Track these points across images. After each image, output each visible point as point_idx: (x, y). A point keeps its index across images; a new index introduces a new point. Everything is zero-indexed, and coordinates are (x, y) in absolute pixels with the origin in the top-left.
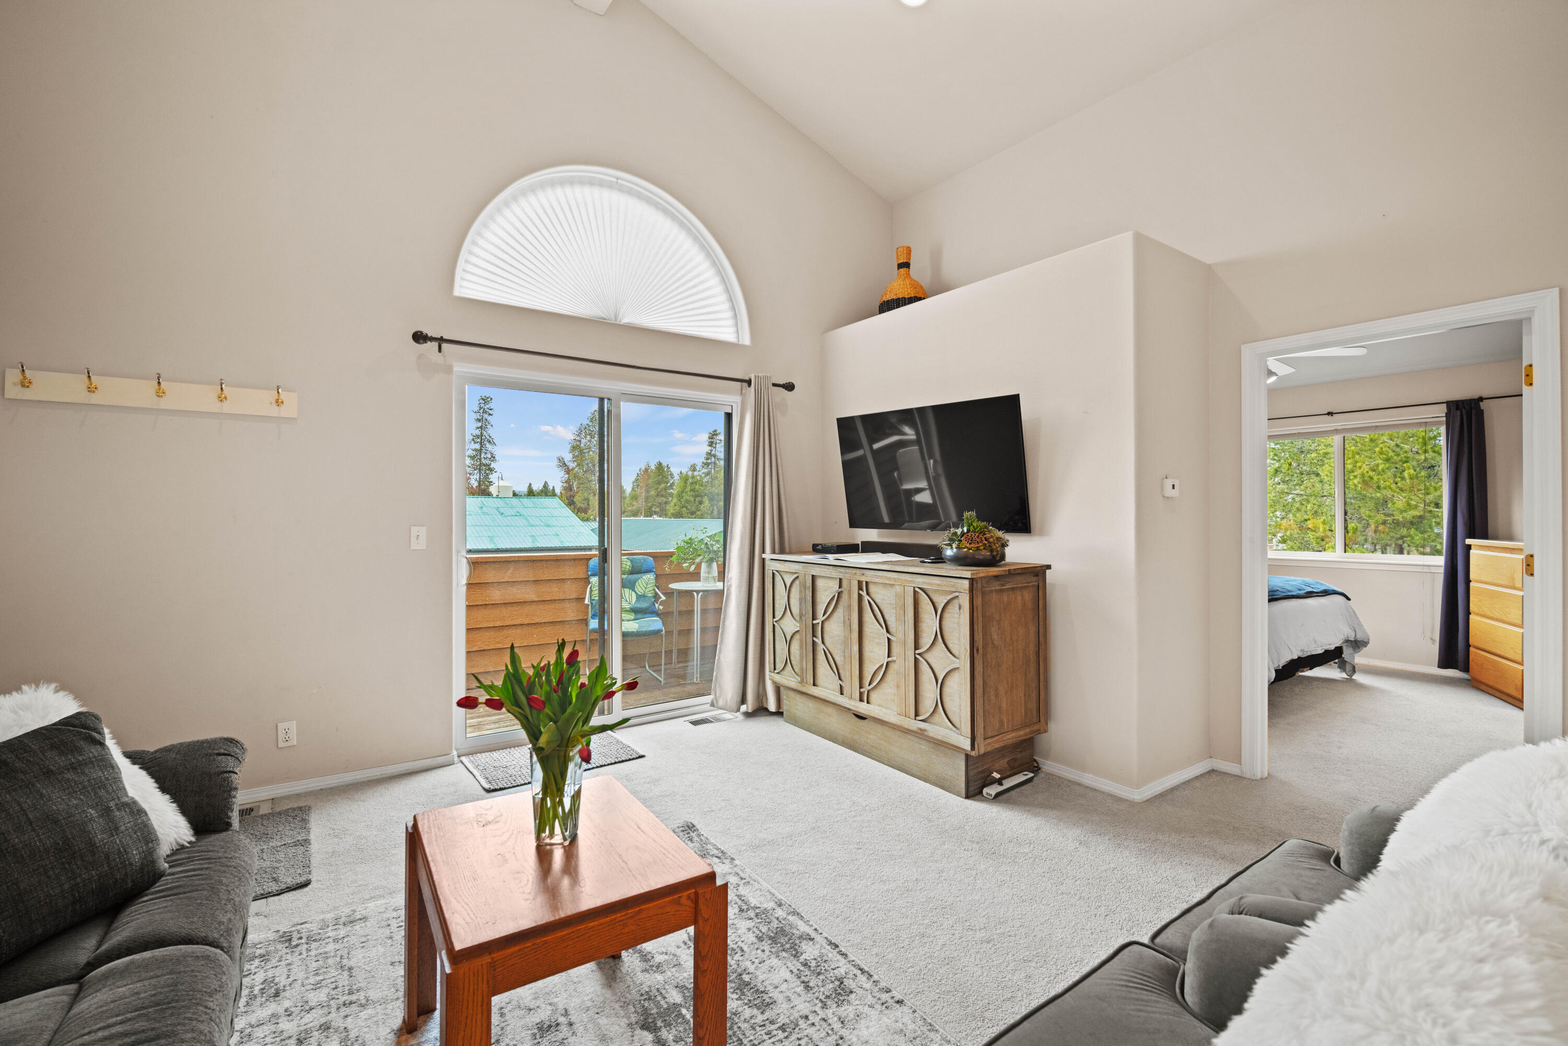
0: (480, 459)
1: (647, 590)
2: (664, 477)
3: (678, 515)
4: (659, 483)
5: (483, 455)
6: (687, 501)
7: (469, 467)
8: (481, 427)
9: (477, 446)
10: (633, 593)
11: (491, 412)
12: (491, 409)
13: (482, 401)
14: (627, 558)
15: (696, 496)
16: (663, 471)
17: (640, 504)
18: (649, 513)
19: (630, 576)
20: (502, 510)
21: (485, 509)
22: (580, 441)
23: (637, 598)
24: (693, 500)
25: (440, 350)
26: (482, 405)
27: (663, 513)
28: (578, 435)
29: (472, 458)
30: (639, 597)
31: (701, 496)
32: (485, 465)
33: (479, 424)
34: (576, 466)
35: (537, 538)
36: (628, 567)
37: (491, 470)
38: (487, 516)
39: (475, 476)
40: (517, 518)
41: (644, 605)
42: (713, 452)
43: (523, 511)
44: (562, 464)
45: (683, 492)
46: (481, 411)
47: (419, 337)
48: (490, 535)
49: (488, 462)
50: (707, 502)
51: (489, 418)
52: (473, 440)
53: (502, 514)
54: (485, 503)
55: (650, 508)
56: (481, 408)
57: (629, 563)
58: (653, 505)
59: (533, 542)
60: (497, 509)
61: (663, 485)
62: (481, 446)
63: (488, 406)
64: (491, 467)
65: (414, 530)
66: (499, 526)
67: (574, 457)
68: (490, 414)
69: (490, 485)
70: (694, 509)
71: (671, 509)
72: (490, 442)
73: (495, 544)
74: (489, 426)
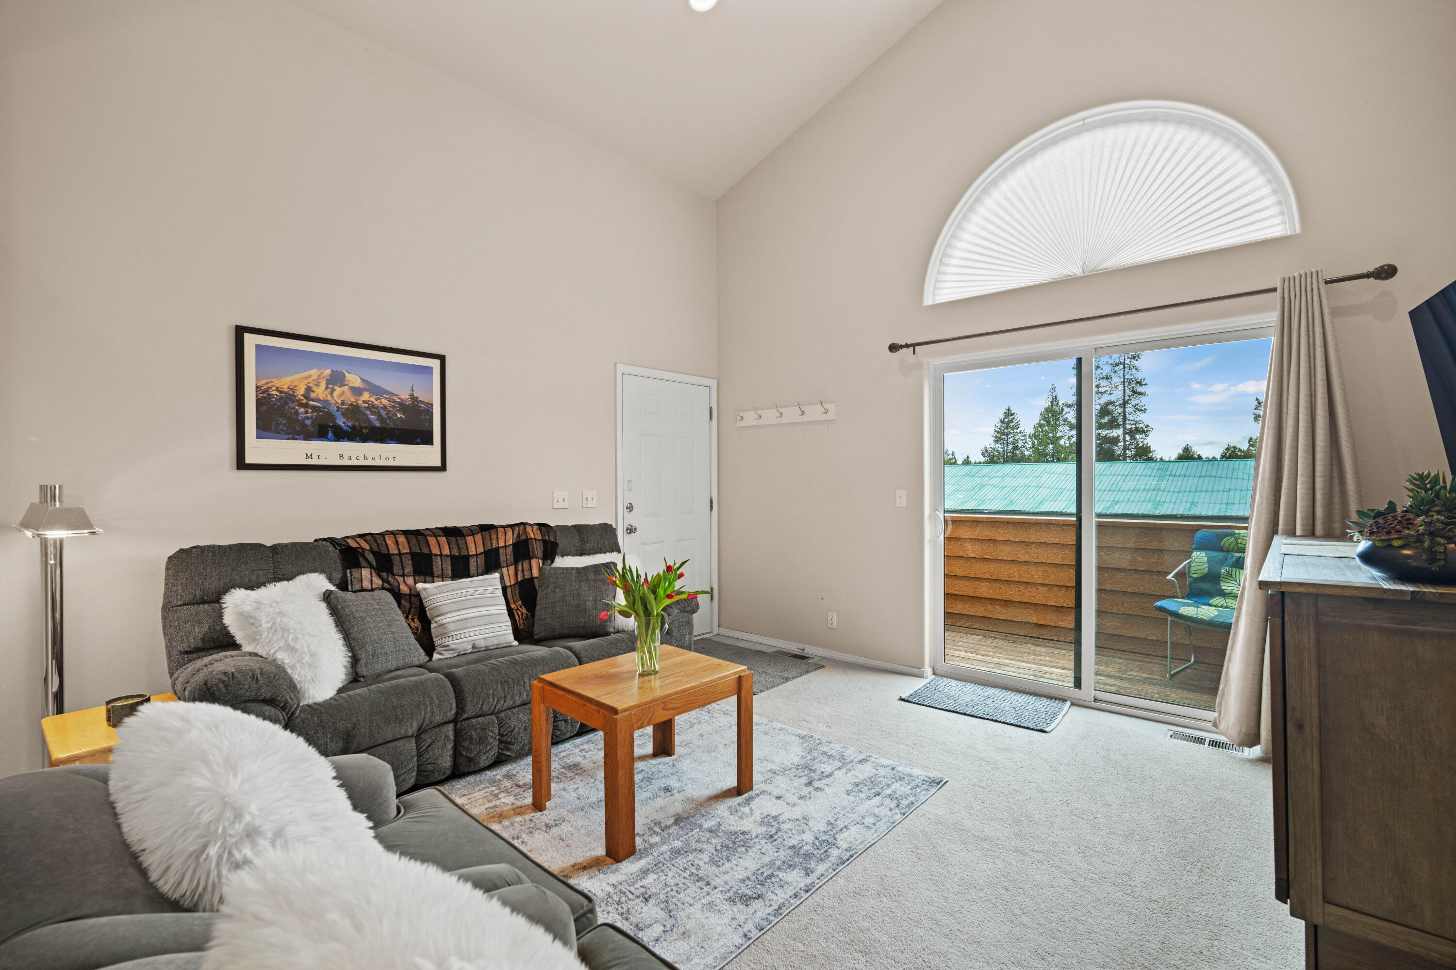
25: (914, 353)
47: (894, 348)
65: (898, 492)
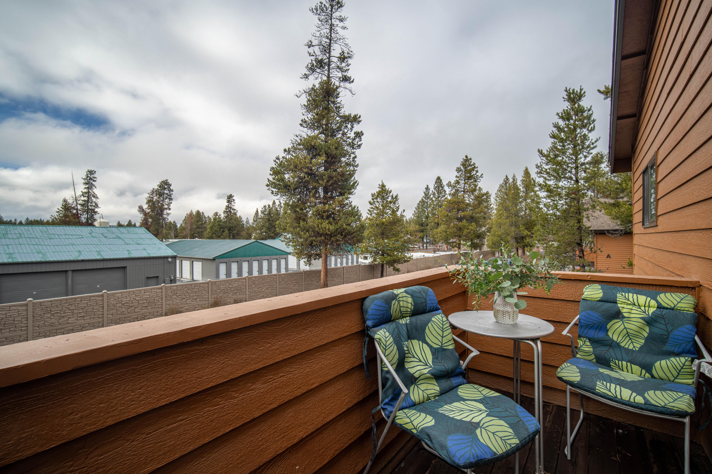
0: (88, 206)
1: (445, 340)
2: (200, 218)
3: (211, 238)
4: (198, 221)
5: (89, 204)
6: (216, 231)
7: (80, 210)
8: (88, 188)
9: (86, 199)
10: (425, 345)
11: (95, 179)
12: (95, 178)
13: (88, 173)
14: (406, 292)
15: (221, 228)
16: (200, 215)
17: (188, 232)
18: (193, 237)
19: (414, 319)
20: (106, 235)
21: (93, 234)
22: (153, 198)
23: (433, 354)
24: (219, 230)
26: (89, 175)
27: (201, 236)
28: (152, 195)
29: (82, 205)
30: (435, 352)
31: (224, 228)
32: (92, 210)
33: (87, 186)
34: (150, 211)
35: (132, 251)
36: (410, 306)
37: (96, 213)
38: (95, 239)
39: (84, 216)
40: (116, 239)
41: (448, 365)
42: (230, 206)
43: (121, 236)
44: (141, 209)
45: (213, 226)
46: (88, 178)
48: (98, 250)
49: (93, 208)
50: (227, 231)
51: (94, 183)
52: (83, 195)
53: (106, 237)
54: (93, 230)
55: (193, 234)
56: (88, 177)
57: (410, 300)
58: (194, 233)
59: (129, 254)
60: (102, 234)
61: (200, 223)
62: (88, 199)
63: (93, 176)
64: (96, 210)
66: (104, 244)
67: (149, 206)
68: (94, 181)
69: (94, 221)
70: (219, 235)
71: (205, 234)
72: (94, 197)
73: (101, 255)
74: (93, 188)
